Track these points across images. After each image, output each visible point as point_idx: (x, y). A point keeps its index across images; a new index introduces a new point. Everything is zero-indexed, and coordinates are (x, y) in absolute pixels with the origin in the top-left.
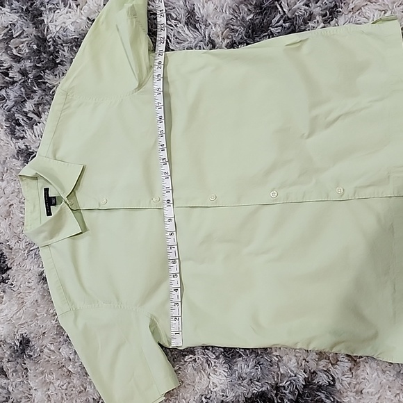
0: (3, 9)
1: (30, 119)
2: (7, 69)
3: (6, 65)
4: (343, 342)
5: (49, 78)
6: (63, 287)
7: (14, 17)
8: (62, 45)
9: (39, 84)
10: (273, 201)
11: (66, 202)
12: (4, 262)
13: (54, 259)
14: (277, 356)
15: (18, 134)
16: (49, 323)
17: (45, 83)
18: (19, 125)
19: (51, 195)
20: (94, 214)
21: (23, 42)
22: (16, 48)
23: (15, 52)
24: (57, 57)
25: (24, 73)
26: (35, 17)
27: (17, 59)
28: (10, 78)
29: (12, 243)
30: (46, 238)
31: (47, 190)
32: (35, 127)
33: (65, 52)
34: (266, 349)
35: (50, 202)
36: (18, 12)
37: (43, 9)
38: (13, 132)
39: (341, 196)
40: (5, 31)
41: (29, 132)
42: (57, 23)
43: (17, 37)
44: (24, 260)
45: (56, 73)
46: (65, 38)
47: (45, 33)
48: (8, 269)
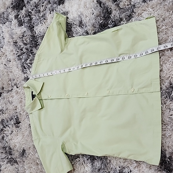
0: (22, 26)
1: (29, 66)
2: (22, 48)
3: (22, 47)
4: (132, 155)
5: (34, 50)
6: (36, 129)
7: (25, 29)
8: (38, 38)
9: (32, 53)
10: (108, 95)
11: (37, 97)
12: (18, 120)
13: (33, 119)
14: (109, 160)
15: (24, 72)
16: (31, 143)
17: (33, 52)
18: (25, 68)
19: (33, 94)
20: (47, 101)
21: (27, 38)
22: (25, 40)
23: (25, 42)
24: (38, 42)
25: (27, 49)
26: (31, 28)
27: (25, 44)
28: (23, 51)
29: (21, 113)
30: (30, 110)
31: (32, 92)
32: (30, 69)
33: (39, 40)
34: (105, 157)
35: (33, 96)
36: (26, 27)
37: (34, 25)
38: (23, 71)
39: (133, 92)
40: (22, 34)
41: (28, 71)
42: (38, 30)
43: (25, 36)
44: (25, 119)
45: (37, 48)
46: (40, 35)
47: (34, 34)
48: (20, 122)
